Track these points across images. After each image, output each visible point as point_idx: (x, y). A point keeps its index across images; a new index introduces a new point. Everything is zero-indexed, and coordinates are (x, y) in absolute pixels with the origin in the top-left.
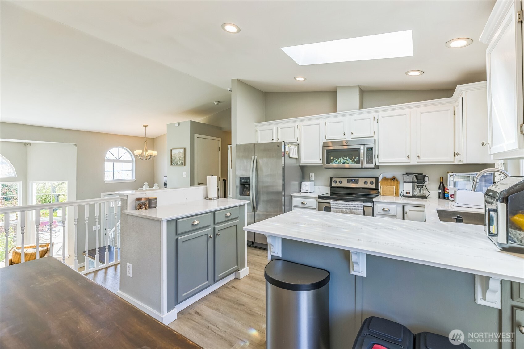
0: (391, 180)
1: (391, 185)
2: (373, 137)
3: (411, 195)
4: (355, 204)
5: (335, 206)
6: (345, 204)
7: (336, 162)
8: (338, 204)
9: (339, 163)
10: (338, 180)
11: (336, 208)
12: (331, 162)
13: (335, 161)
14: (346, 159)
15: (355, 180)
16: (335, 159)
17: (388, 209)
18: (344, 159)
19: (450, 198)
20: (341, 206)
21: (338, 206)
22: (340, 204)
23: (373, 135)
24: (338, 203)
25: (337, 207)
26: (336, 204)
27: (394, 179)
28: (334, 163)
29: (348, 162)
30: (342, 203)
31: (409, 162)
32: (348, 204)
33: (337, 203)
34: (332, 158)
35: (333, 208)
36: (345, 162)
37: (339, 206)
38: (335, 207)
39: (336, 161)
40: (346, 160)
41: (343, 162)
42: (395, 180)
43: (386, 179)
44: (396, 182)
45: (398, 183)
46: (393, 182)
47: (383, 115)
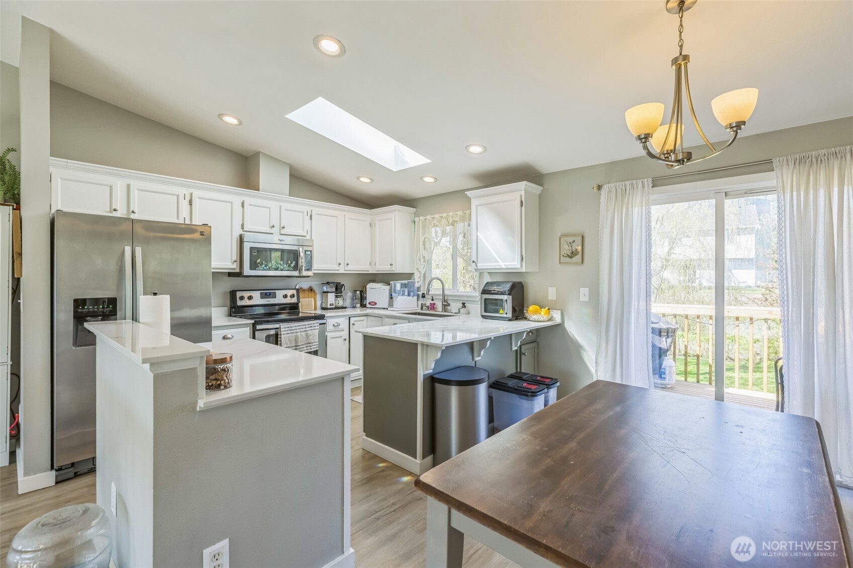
0: (308, 291)
1: (309, 298)
2: (305, 236)
3: (334, 307)
4: (311, 324)
5: (287, 331)
6: (299, 326)
7: (265, 268)
8: (291, 327)
9: (270, 268)
10: (246, 294)
11: (288, 334)
12: (258, 266)
13: (263, 266)
15: (270, 293)
16: (264, 262)
17: (337, 323)
18: (276, 263)
19: (368, 306)
20: (295, 329)
21: (290, 330)
22: (293, 327)
23: (305, 234)
24: (291, 325)
25: (289, 332)
26: (288, 327)
27: (311, 290)
28: (262, 269)
30: (296, 325)
31: (338, 270)
32: (304, 325)
33: (289, 326)
34: (259, 261)
35: (283, 334)
36: (278, 268)
37: (293, 330)
38: (287, 332)
39: (266, 266)
41: (275, 268)
43: (304, 290)
44: (313, 293)
45: (316, 294)
46: (310, 293)
47: (315, 211)
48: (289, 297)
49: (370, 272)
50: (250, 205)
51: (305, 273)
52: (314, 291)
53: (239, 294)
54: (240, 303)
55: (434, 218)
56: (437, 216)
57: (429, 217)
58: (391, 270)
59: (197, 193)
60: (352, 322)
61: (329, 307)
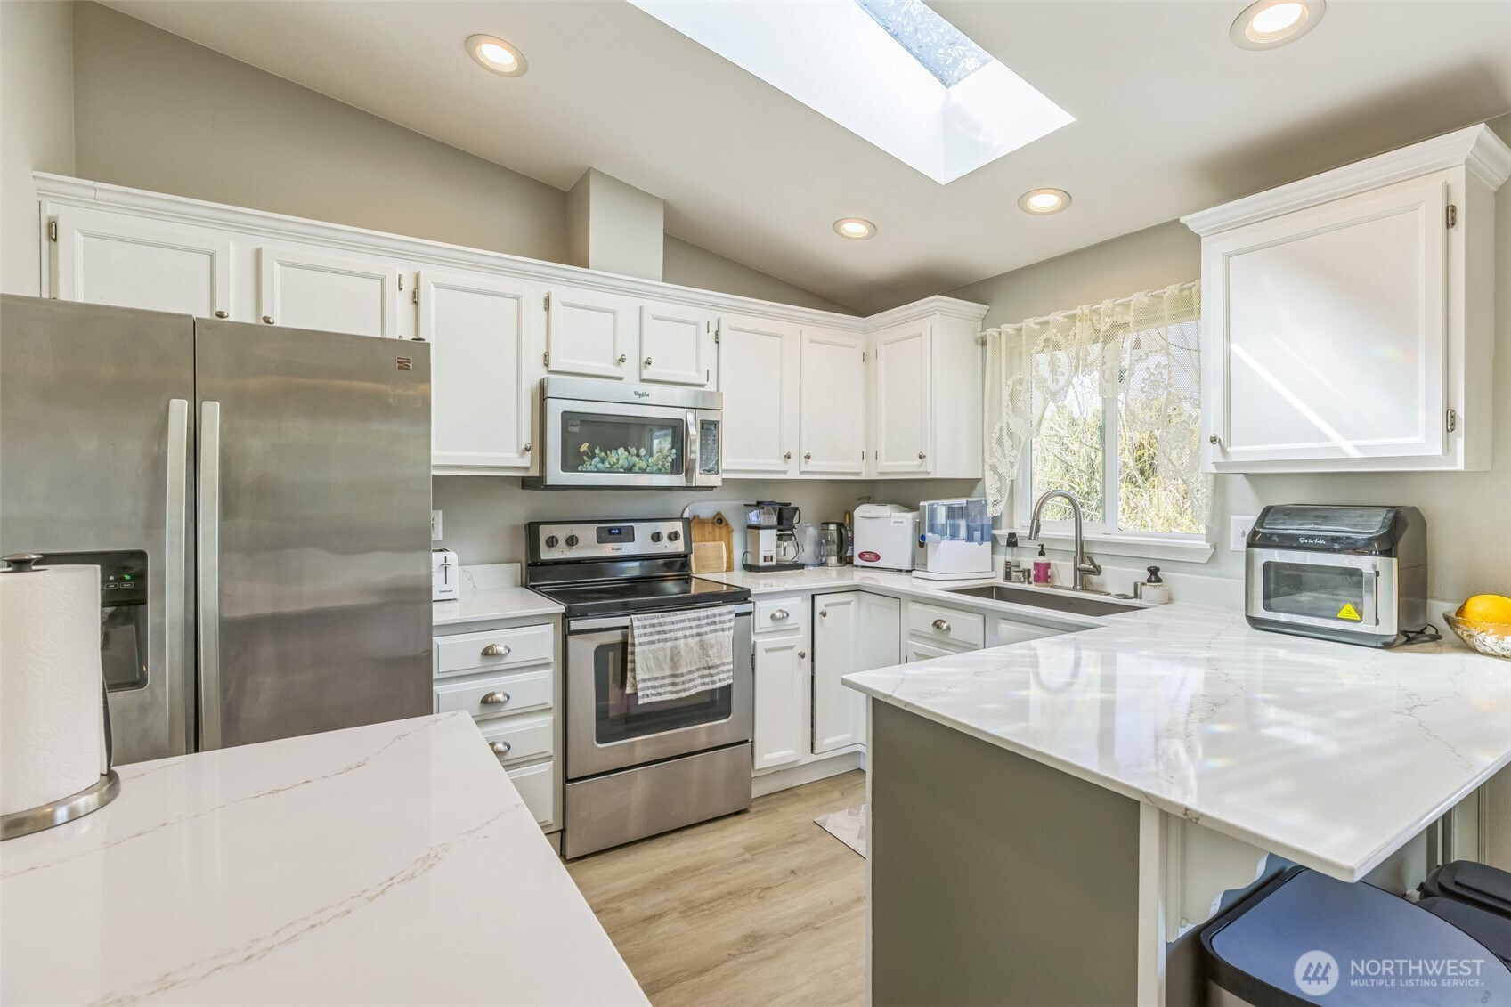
0: (713, 523)
2: (702, 386)
3: (774, 563)
4: (714, 616)
5: (651, 634)
6: (684, 621)
7: (600, 465)
8: (661, 625)
9: (612, 466)
10: (561, 532)
11: (652, 642)
12: (583, 462)
13: (596, 460)
14: (638, 455)
15: (620, 529)
16: (597, 451)
17: (781, 611)
18: (629, 453)
19: (857, 561)
20: (671, 631)
21: (659, 633)
22: (665, 624)
23: (703, 381)
24: (662, 620)
25: (656, 637)
26: (653, 626)
27: (719, 520)
28: (592, 468)
29: (644, 465)
30: (674, 619)
31: (785, 472)
32: (694, 620)
33: (655, 621)
34: (584, 447)
35: (641, 644)
36: (634, 465)
37: (665, 632)
38: (651, 638)
39: (602, 461)
40: (637, 460)
41: (626, 466)
42: (724, 524)
43: (702, 522)
44: (724, 530)
45: (730, 532)
46: (717, 530)
47: (728, 320)
48: (665, 540)
49: (863, 477)
50: (565, 305)
51: (700, 479)
52: (727, 524)
53: (545, 532)
54: (547, 554)
55: (1047, 323)
56: (1057, 316)
57: (1030, 323)
58: (922, 469)
59: (431, 275)
60: (819, 608)
61: (762, 563)
